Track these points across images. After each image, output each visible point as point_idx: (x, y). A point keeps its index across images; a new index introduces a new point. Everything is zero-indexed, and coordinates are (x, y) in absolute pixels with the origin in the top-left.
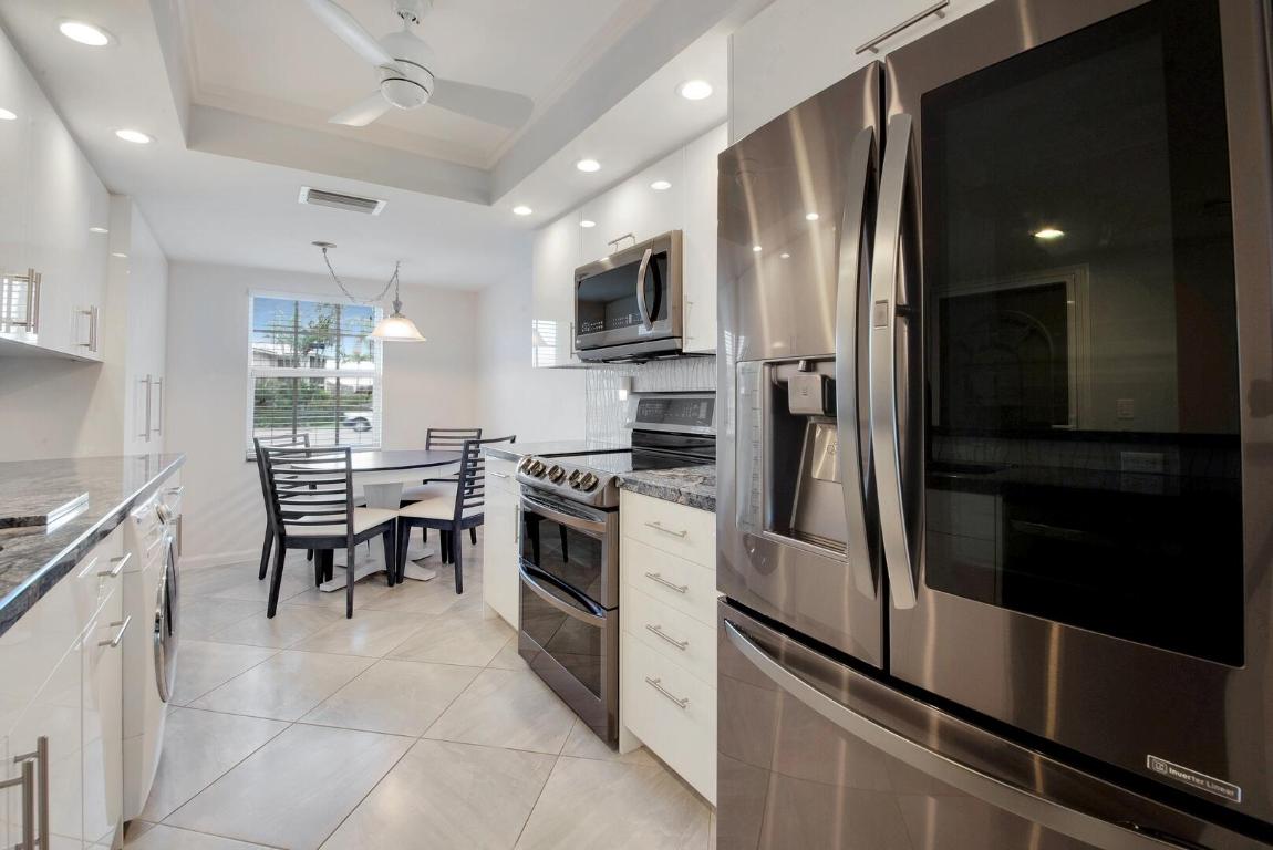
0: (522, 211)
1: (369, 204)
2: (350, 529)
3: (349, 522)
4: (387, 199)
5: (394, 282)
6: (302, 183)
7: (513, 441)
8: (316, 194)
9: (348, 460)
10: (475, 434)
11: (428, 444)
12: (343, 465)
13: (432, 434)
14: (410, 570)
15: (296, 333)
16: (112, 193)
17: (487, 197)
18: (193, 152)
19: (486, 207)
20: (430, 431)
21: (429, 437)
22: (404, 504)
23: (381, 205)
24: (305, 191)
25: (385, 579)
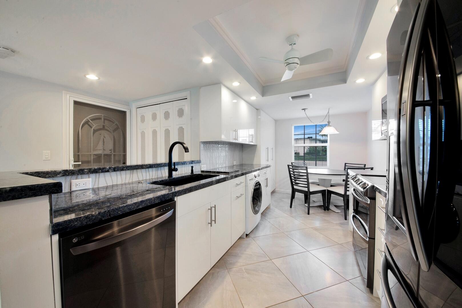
0: (360, 81)
1: (308, 96)
2: (309, 189)
3: (308, 187)
4: (312, 93)
5: (328, 115)
6: (288, 96)
7: (372, 169)
8: (293, 98)
9: (307, 169)
10: (363, 166)
11: (345, 168)
12: (305, 171)
13: (347, 165)
14: (332, 207)
15: (304, 134)
16: (257, 109)
17: (344, 81)
18: (264, 97)
19: (346, 84)
20: (346, 164)
21: (345, 166)
22: (331, 186)
23: (311, 95)
24: (290, 98)
25: (323, 207)
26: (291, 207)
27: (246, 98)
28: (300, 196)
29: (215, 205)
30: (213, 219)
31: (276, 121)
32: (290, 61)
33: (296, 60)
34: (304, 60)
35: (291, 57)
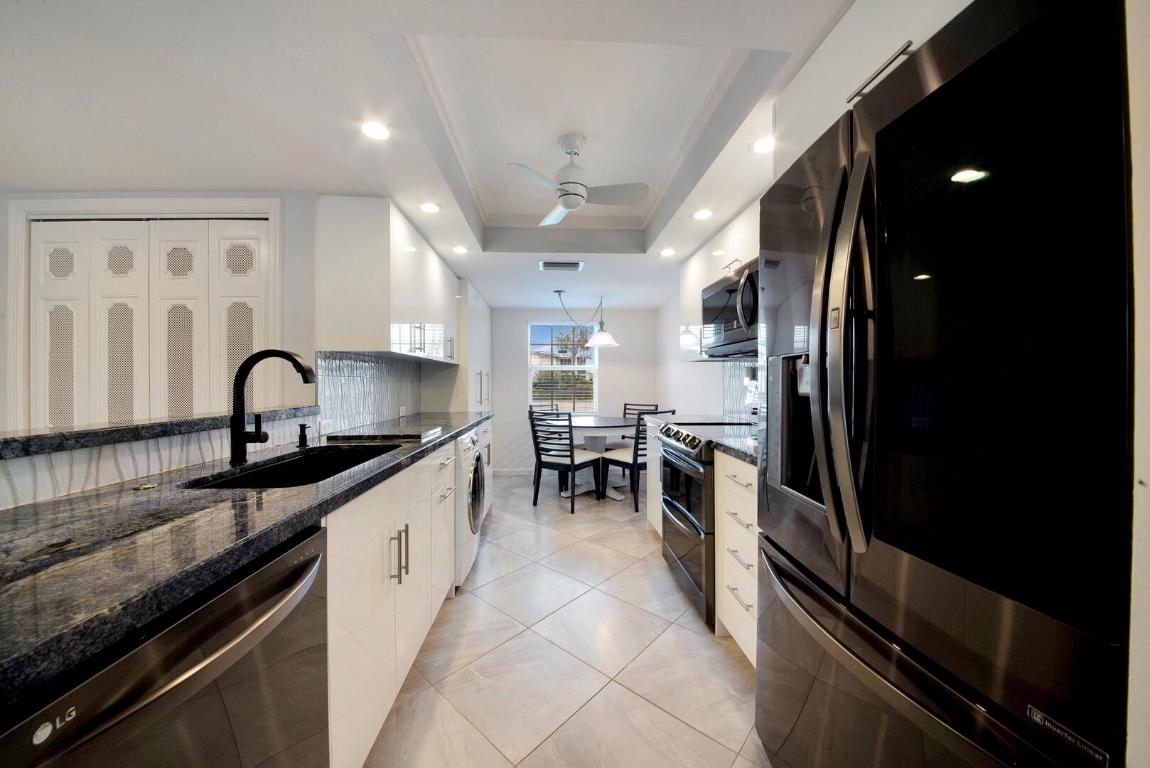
0: (668, 253)
1: (575, 265)
2: (572, 461)
4: (585, 260)
6: (539, 259)
7: (673, 412)
8: (547, 265)
10: (653, 408)
11: (625, 414)
12: (567, 423)
13: (628, 407)
14: (610, 493)
17: (642, 248)
18: (489, 254)
19: (642, 255)
20: (626, 405)
21: (625, 409)
22: (607, 450)
23: (581, 265)
24: (541, 264)
25: (595, 495)
26: (535, 504)
27: (443, 248)
28: (550, 477)
29: (407, 526)
30: (403, 564)
31: (494, 312)
32: (570, 188)
33: (581, 190)
34: (596, 194)
35: (571, 181)
